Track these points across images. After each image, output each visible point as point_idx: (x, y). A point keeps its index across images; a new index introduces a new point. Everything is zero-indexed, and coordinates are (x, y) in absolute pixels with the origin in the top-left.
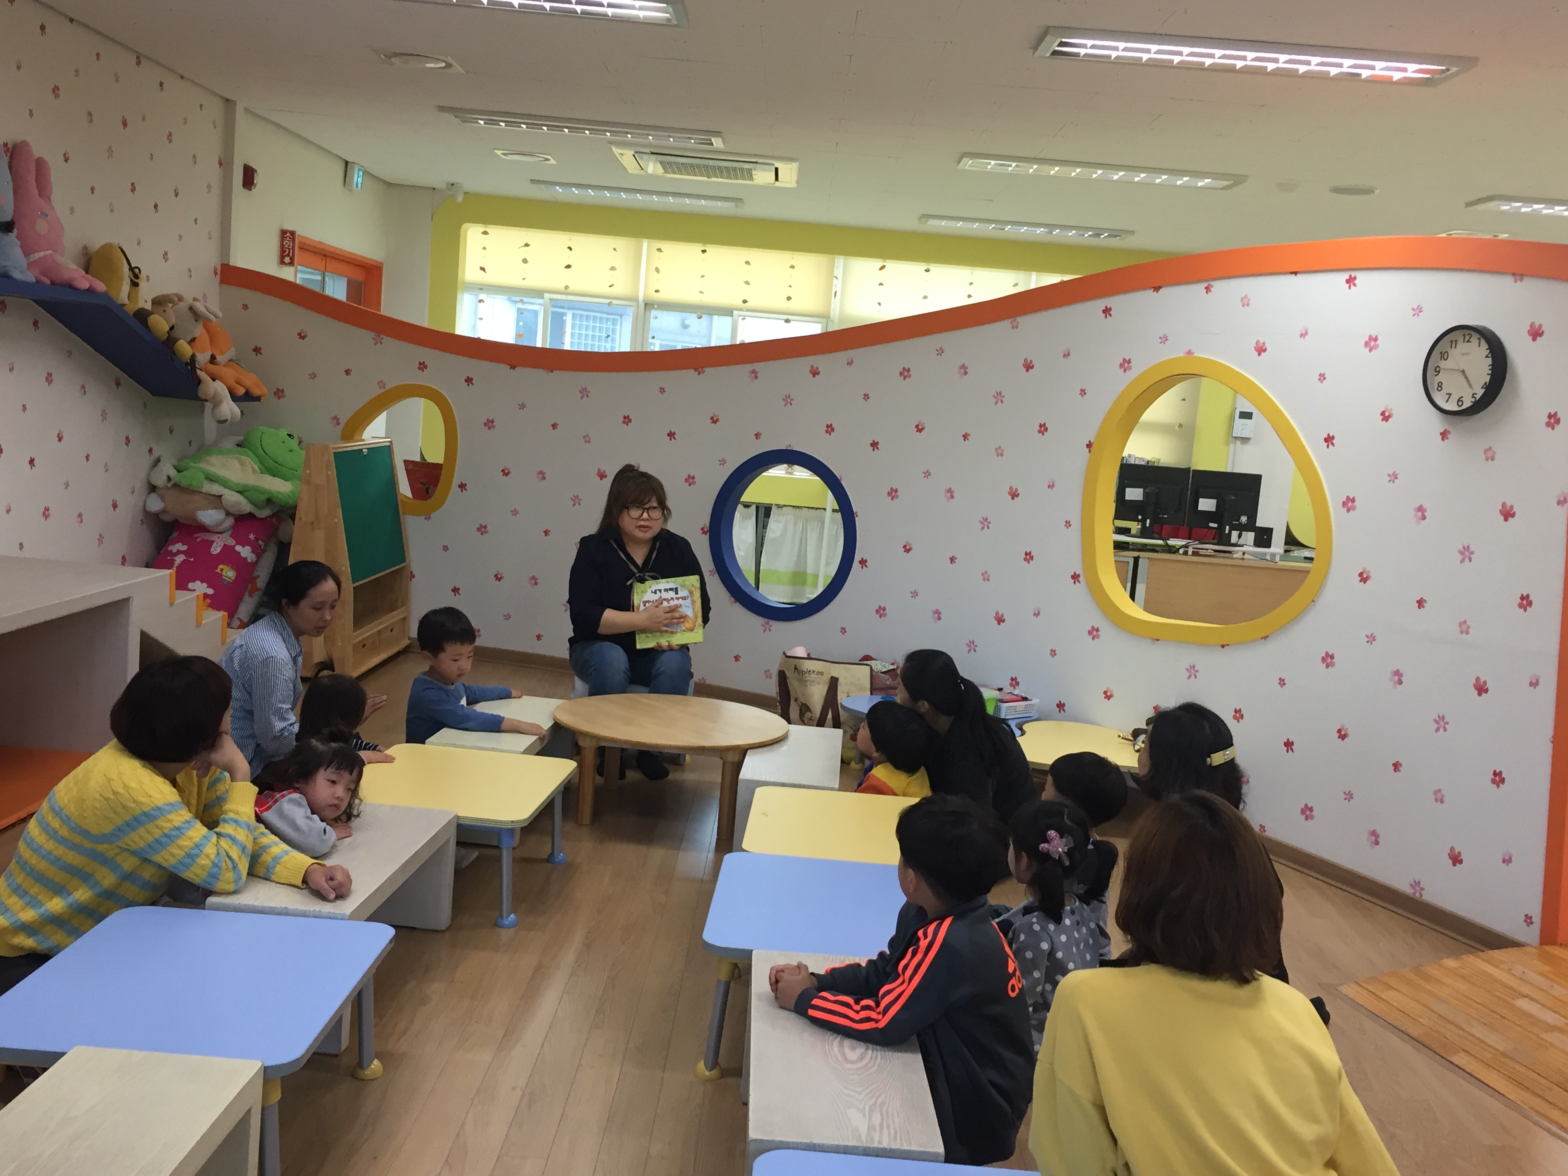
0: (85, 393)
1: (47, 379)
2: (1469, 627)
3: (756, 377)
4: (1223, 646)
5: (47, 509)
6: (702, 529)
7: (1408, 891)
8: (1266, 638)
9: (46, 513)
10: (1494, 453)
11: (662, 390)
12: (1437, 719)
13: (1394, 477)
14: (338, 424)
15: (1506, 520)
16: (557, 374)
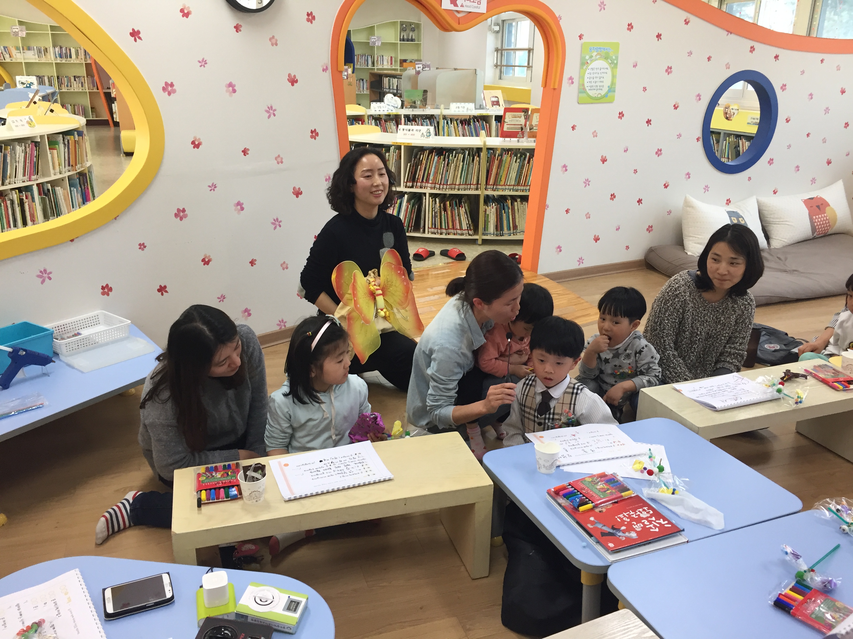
2: (282, 159)
4: (72, 241)
7: (277, 329)
8: (115, 219)
10: (277, 40)
12: (274, 222)
13: (203, 63)
15: (293, 85)
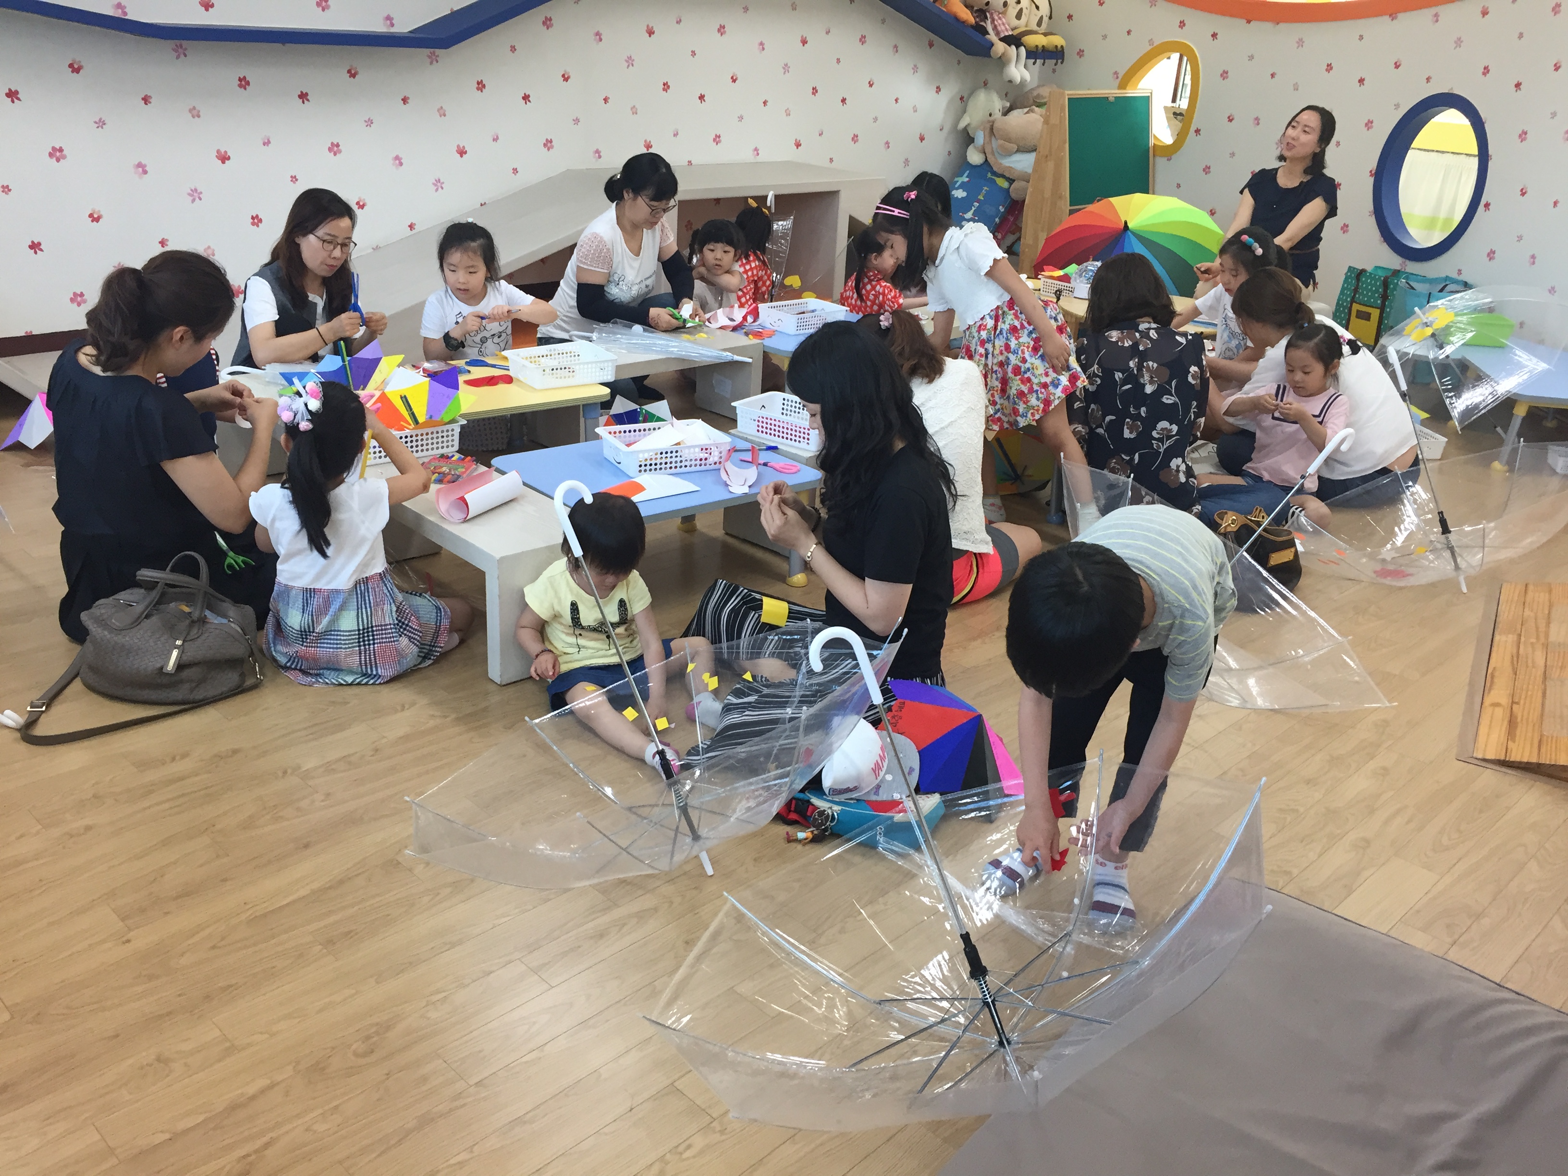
0: (897, 51)
1: (860, 40)
3: (1437, 21)
5: (856, 136)
6: (1371, 172)
9: (855, 138)
11: (1361, 38)
14: (1117, 78)
16: (1282, 26)
